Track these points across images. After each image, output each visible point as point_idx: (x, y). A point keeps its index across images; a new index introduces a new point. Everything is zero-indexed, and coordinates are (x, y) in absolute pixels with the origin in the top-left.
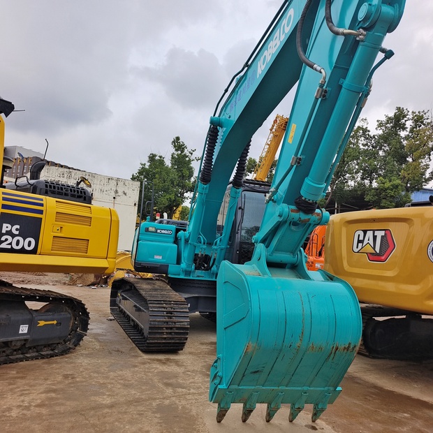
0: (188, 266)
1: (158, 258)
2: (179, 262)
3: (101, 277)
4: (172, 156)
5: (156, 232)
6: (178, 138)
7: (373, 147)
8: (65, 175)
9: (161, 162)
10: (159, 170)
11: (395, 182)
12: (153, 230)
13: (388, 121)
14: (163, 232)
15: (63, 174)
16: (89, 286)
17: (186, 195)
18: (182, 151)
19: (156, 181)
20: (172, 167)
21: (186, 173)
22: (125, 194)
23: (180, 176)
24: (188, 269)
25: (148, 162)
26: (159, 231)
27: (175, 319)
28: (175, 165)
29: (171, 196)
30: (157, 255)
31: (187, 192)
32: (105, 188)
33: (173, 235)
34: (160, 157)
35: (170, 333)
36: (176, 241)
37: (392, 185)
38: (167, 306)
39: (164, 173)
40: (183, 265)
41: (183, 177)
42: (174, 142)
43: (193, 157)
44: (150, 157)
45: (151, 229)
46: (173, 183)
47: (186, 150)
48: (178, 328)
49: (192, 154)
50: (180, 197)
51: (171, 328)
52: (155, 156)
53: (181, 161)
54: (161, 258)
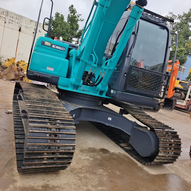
0: (77, 80)
1: (50, 70)
2: (68, 76)
3: (19, 76)
4: (68, 16)
5: (51, 47)
6: (72, 6)
7: (173, 28)
8: (5, 14)
9: (62, 18)
10: (61, 22)
11: (181, 49)
12: (49, 44)
13: (184, 15)
14: (57, 47)
15: (3, 13)
16: (10, 80)
17: (73, 39)
18: (74, 14)
19: (58, 28)
20: (68, 22)
21: (75, 27)
22: (40, 32)
23: (71, 28)
24: (77, 84)
25: (55, 17)
26: (53, 46)
27: (59, 143)
28: (70, 21)
29: (65, 38)
30: (49, 67)
31: (74, 38)
32: (29, 26)
33: (66, 52)
34: (62, 15)
35: (52, 158)
36: (68, 57)
37: (180, 50)
38: (51, 126)
39: (63, 24)
40: (73, 80)
41: (73, 28)
42: (70, 8)
43: (79, 19)
44: (56, 14)
45: (46, 43)
46: (67, 31)
47: (76, 14)
48: (61, 153)
49: (79, 17)
50: (70, 39)
51: (53, 153)
52: (59, 14)
53: (73, 20)
54: (52, 70)
